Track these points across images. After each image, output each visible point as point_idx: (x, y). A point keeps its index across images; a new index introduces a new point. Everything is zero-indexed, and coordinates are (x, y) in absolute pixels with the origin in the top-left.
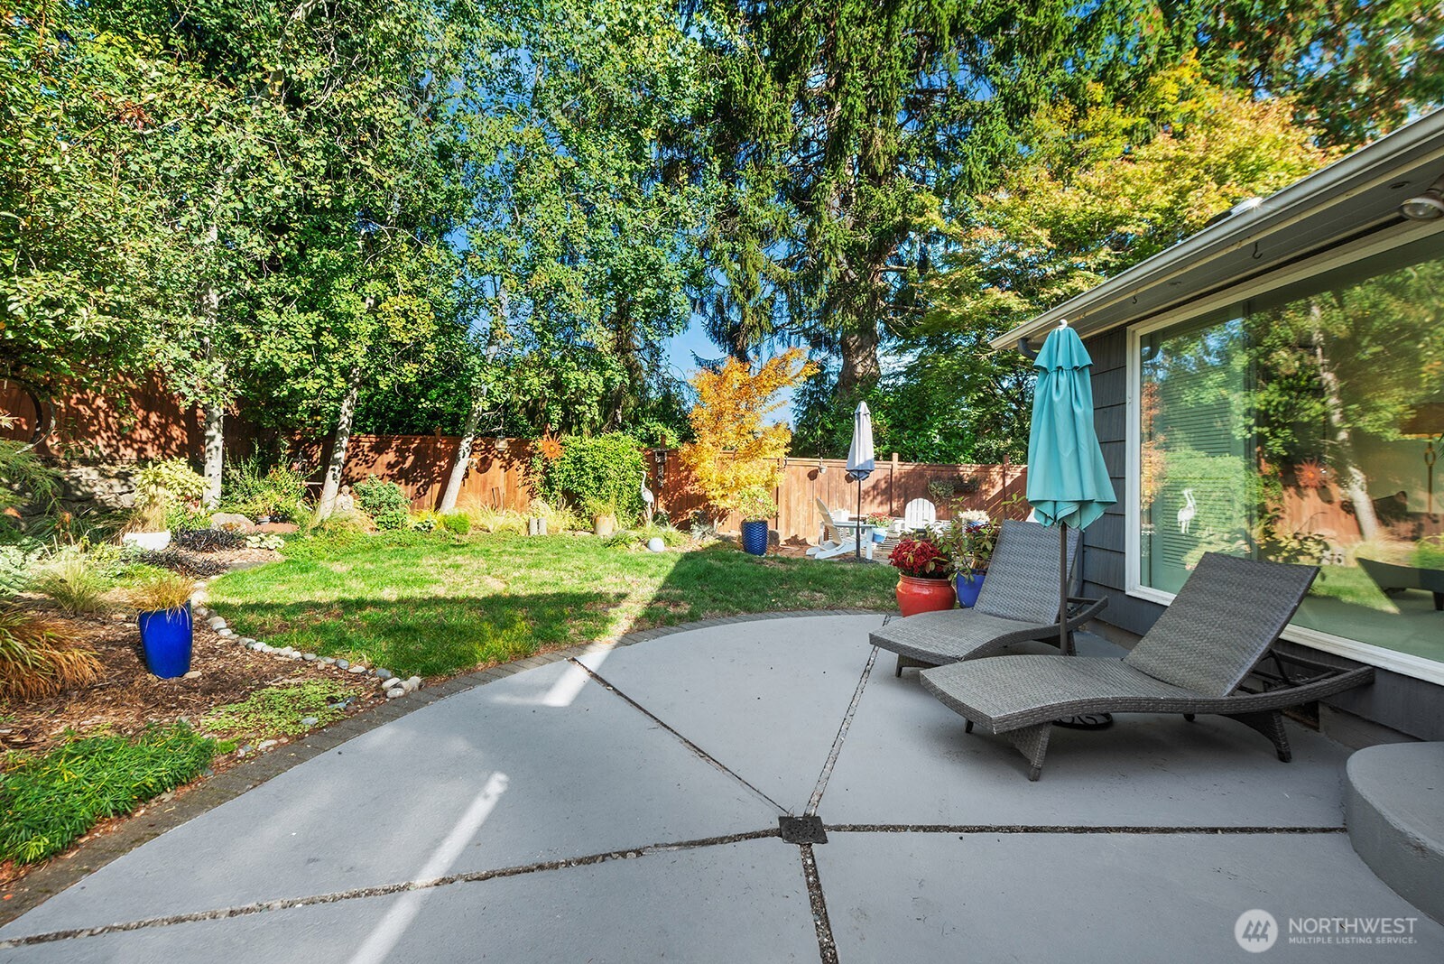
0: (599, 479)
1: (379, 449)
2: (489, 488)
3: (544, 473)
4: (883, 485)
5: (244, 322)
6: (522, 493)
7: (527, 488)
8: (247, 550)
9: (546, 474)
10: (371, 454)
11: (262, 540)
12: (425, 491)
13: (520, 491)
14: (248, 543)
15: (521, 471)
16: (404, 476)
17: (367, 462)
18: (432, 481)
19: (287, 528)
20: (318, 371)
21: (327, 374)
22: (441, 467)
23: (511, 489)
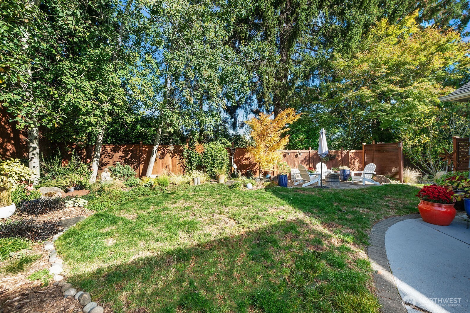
0: (213, 160)
1: (115, 150)
2: (164, 165)
3: (188, 158)
4: (307, 158)
5: (51, 85)
6: (178, 167)
7: (181, 164)
8: (67, 210)
9: (190, 159)
10: (111, 153)
11: (75, 202)
12: (137, 167)
13: (178, 166)
14: (67, 205)
15: (178, 158)
16: (127, 162)
17: (109, 156)
18: (140, 163)
19: (84, 192)
20: (97, 112)
21: (101, 114)
22: (144, 157)
23: (174, 166)
